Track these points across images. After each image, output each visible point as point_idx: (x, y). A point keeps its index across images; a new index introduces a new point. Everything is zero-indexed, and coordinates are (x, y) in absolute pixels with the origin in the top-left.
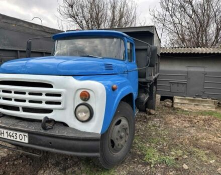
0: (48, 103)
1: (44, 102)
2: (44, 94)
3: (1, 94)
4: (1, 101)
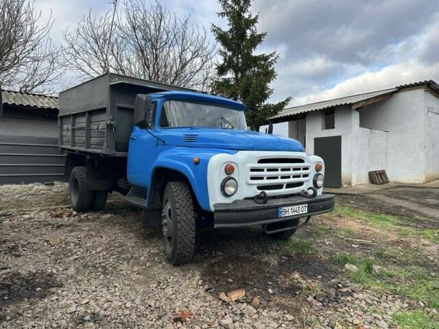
1: (301, 176)
2: (302, 169)
3: (266, 173)
4: (265, 182)
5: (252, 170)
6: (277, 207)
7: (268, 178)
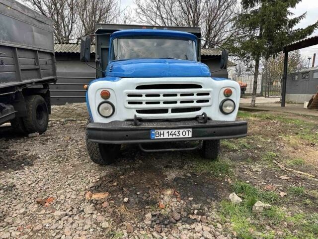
0: (199, 101)
1: (195, 101)
2: (195, 94)
3: (144, 98)
4: (144, 106)
5: (129, 96)
6: (149, 129)
7: (147, 103)
